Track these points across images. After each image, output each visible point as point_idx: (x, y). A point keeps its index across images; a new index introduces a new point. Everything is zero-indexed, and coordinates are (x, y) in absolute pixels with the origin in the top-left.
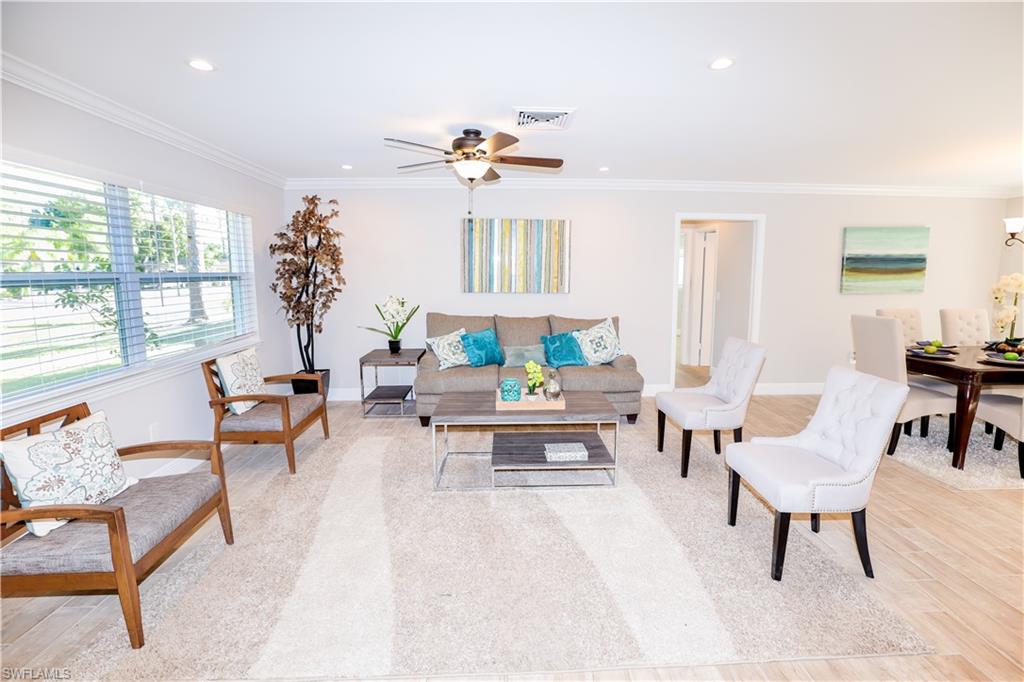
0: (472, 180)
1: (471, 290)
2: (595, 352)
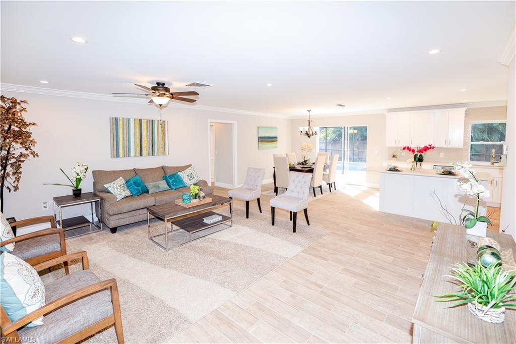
0: (161, 105)
1: (118, 156)
2: (190, 180)
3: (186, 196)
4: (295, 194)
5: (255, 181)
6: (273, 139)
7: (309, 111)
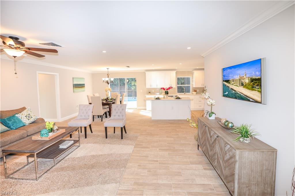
0: (15, 57)
2: (29, 120)
3: (44, 132)
4: (117, 117)
5: (87, 113)
6: (82, 86)
7: (108, 69)
